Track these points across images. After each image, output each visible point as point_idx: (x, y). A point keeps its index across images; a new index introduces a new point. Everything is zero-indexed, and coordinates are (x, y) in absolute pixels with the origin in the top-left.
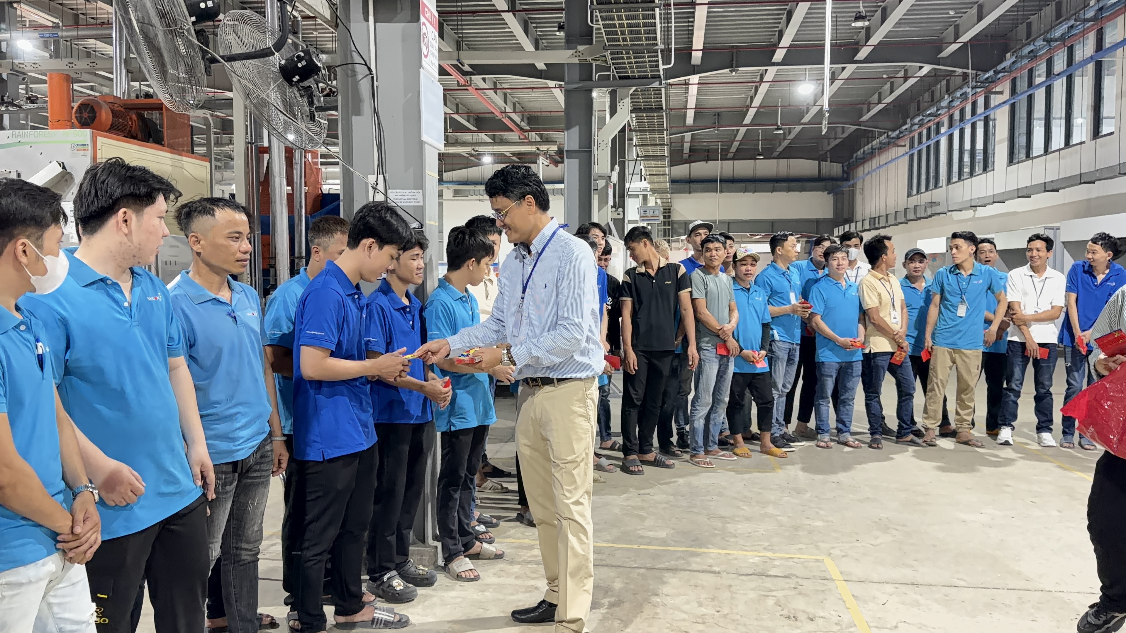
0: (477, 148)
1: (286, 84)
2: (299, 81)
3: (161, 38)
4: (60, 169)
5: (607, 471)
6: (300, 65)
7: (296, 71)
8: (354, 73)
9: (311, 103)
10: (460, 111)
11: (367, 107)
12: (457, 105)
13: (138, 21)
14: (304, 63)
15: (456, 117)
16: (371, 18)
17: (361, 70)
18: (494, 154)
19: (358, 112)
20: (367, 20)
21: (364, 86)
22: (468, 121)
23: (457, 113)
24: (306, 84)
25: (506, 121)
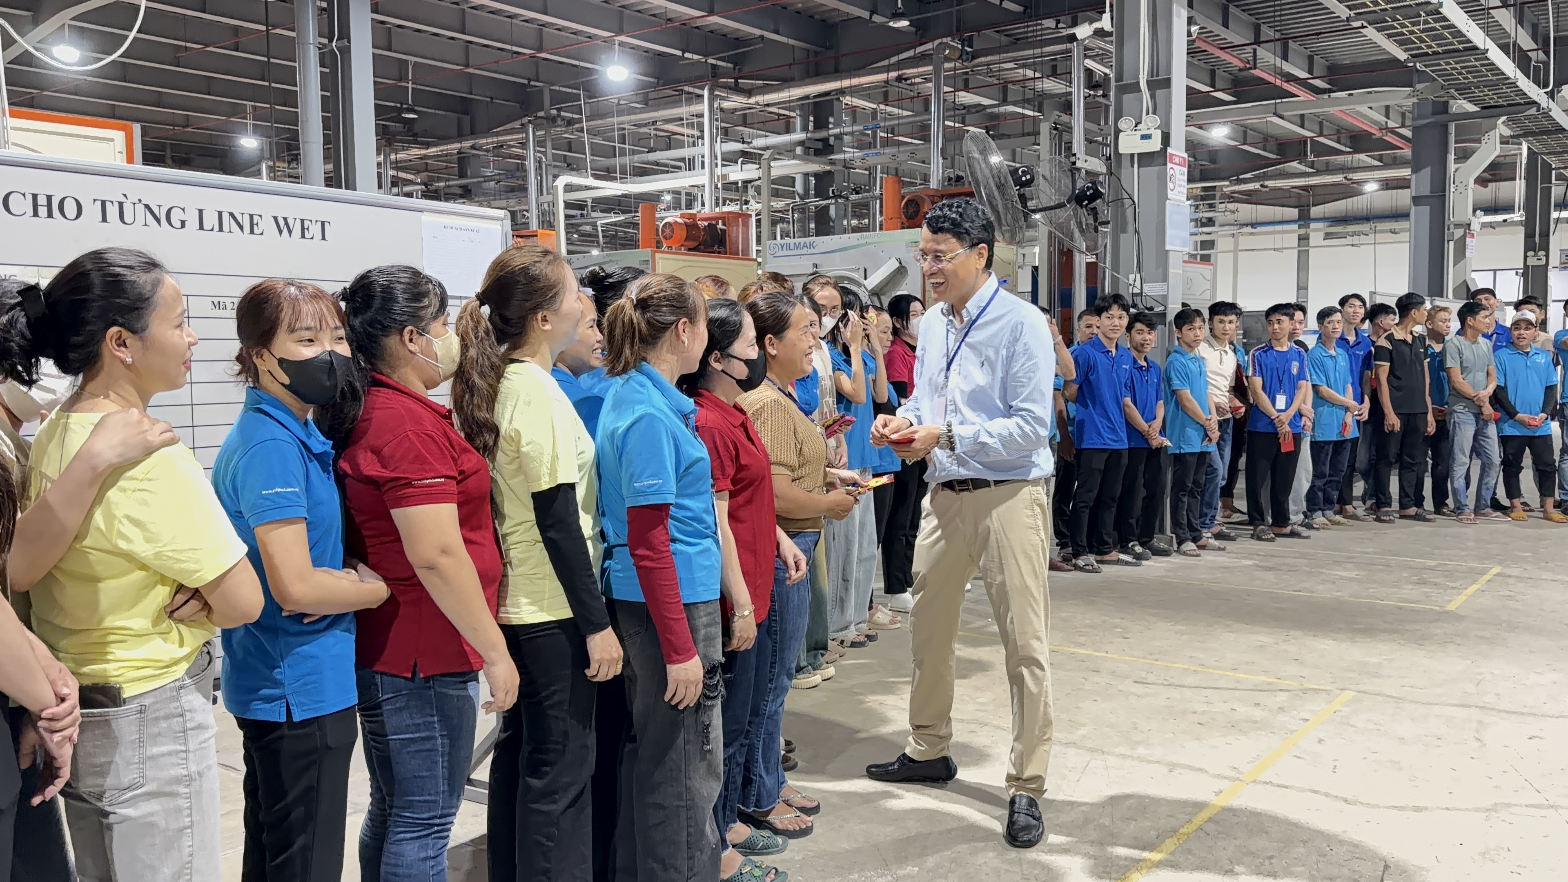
0: (1350, 176)
1: (1078, 207)
2: (1087, 205)
3: (1000, 206)
4: (898, 265)
5: (1360, 520)
6: (1088, 193)
7: (1086, 197)
8: (1123, 205)
9: (1096, 220)
10: (1325, 133)
11: (1130, 227)
12: (1321, 123)
13: (986, 194)
14: (1091, 191)
15: (1321, 139)
16: (1136, 166)
17: (1128, 202)
18: (1380, 181)
19: (1124, 231)
20: (1133, 166)
21: (1129, 213)
22: (1339, 142)
23: (1321, 134)
24: (1092, 205)
25: (1390, 138)
